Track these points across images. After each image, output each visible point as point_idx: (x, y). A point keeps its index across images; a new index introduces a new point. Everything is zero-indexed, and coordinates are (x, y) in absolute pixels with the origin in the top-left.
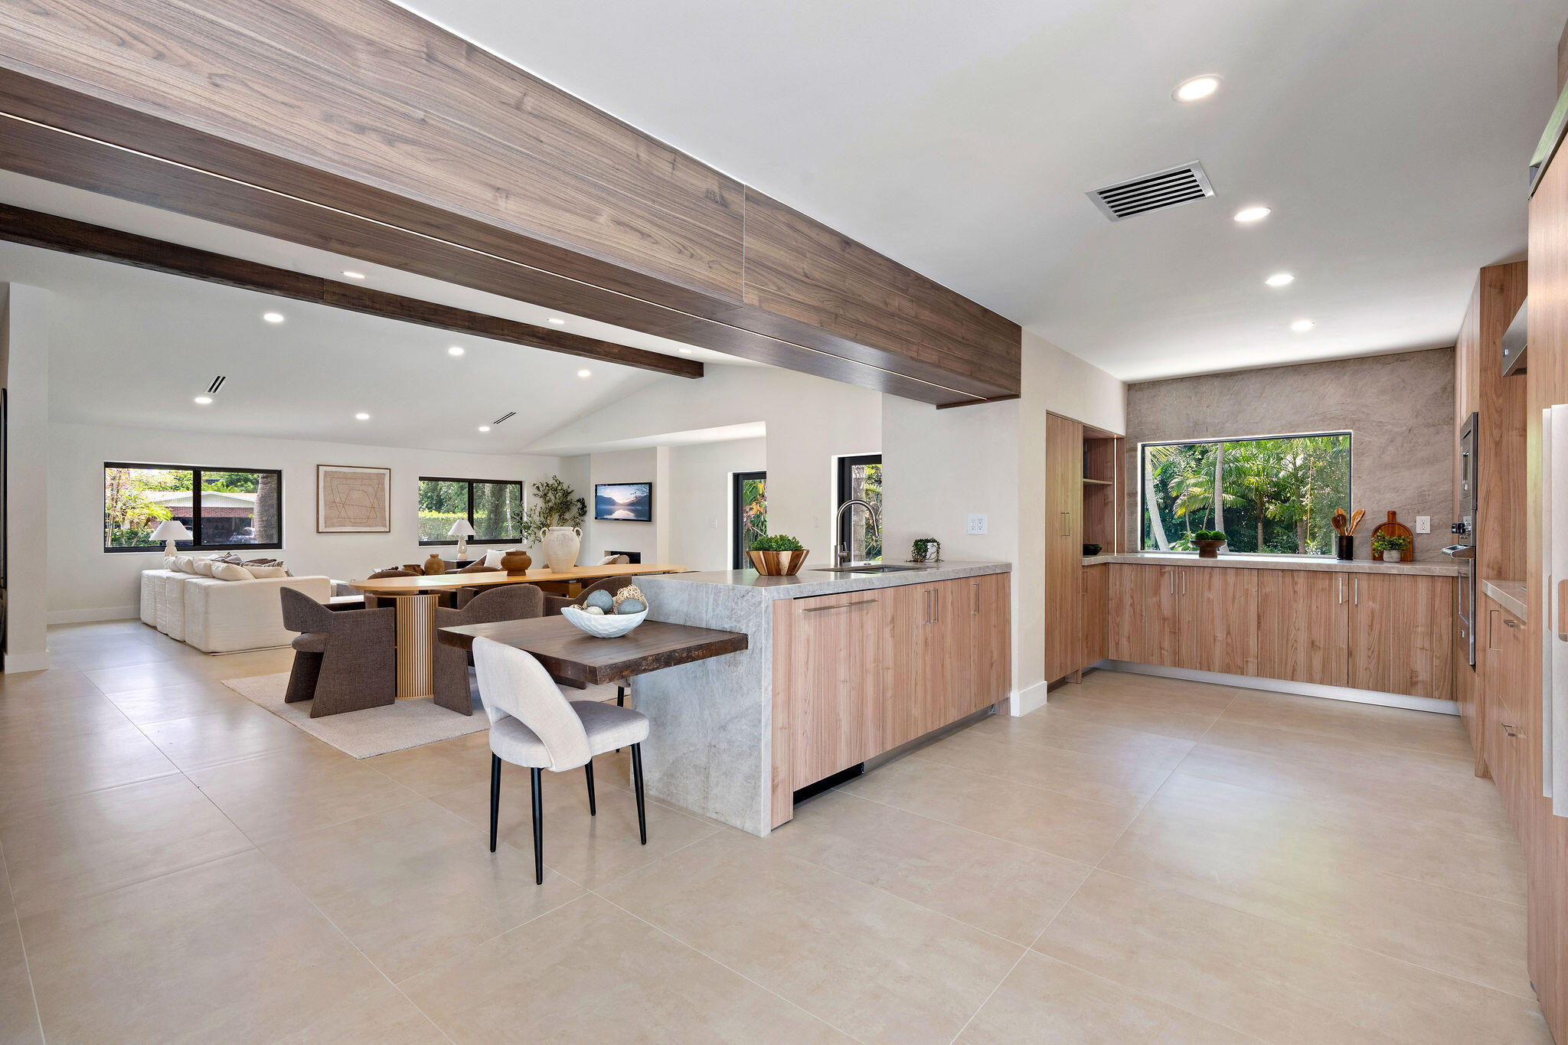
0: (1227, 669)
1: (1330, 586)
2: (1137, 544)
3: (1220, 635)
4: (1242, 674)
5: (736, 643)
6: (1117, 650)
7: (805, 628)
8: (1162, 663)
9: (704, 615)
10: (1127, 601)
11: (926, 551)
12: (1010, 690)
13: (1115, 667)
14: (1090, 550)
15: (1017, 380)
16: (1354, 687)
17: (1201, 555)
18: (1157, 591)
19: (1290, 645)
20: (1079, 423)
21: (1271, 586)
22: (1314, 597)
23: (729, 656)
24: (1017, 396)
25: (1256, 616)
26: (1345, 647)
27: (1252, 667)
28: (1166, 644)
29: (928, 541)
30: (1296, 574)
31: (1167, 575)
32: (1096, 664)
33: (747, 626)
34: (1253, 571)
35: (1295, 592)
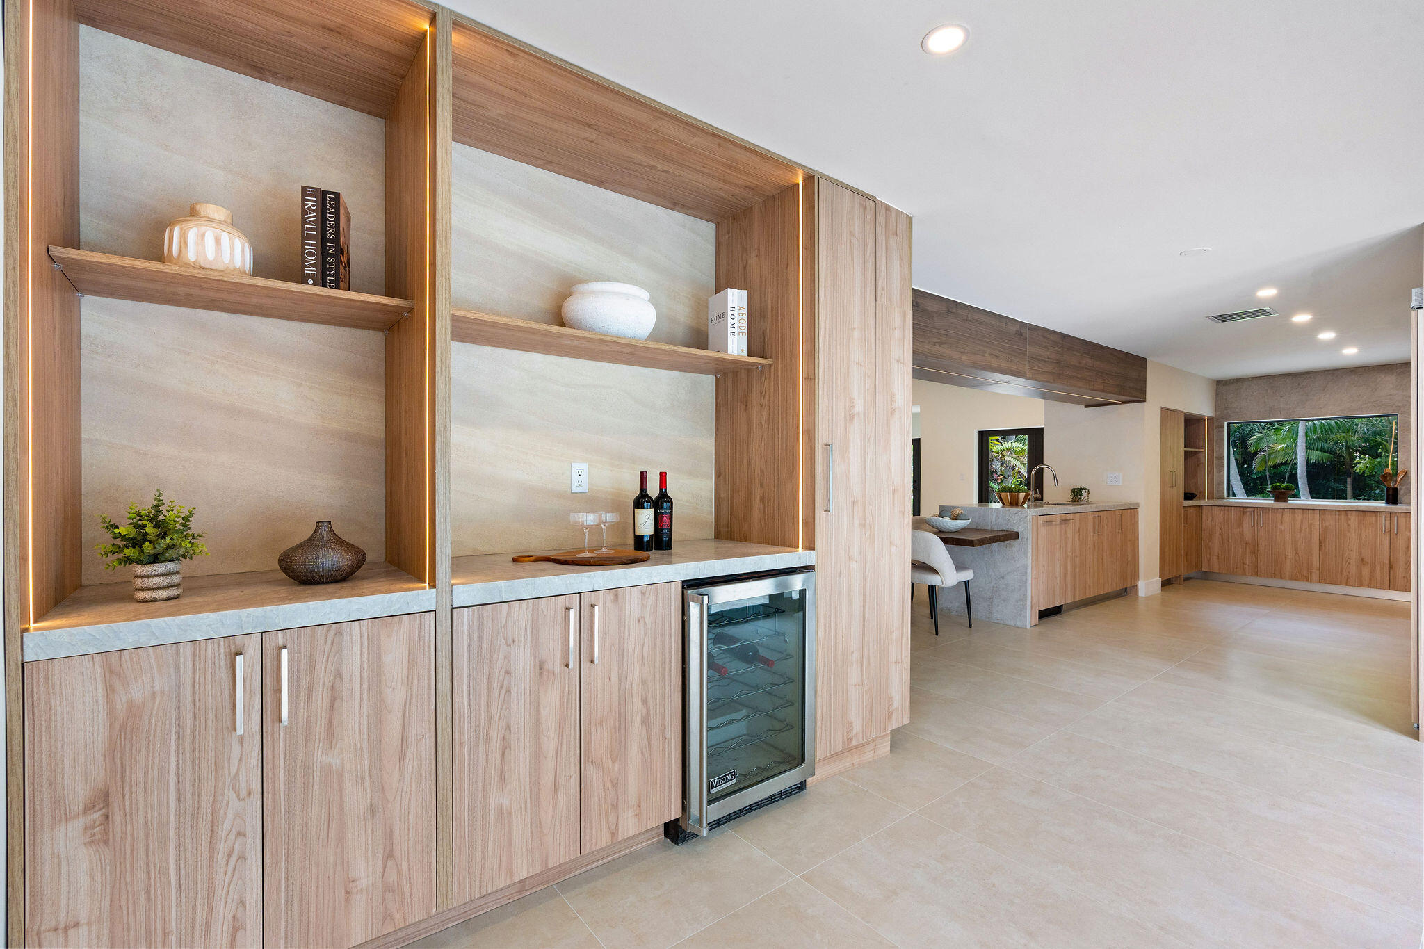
0: (1295, 577)
1: (1376, 521)
2: (1223, 493)
3: (1290, 555)
4: (1307, 581)
5: (1014, 536)
6: (1209, 565)
7: (1043, 531)
8: (1244, 574)
9: (989, 523)
10: (1217, 532)
11: (1081, 495)
12: (1138, 580)
13: (1206, 576)
14: (1189, 496)
15: (1144, 392)
16: (1394, 589)
17: (1275, 501)
18: (1240, 525)
19: (1345, 561)
20: (1183, 412)
21: (1330, 521)
22: (1363, 528)
23: (1007, 543)
24: (1145, 401)
25: (1318, 542)
26: (1387, 562)
27: (1315, 576)
28: (1248, 561)
29: (1083, 489)
30: (1349, 513)
31: (1248, 514)
32: (1192, 573)
33: (1018, 528)
34: (1316, 511)
35: (1348, 525)
